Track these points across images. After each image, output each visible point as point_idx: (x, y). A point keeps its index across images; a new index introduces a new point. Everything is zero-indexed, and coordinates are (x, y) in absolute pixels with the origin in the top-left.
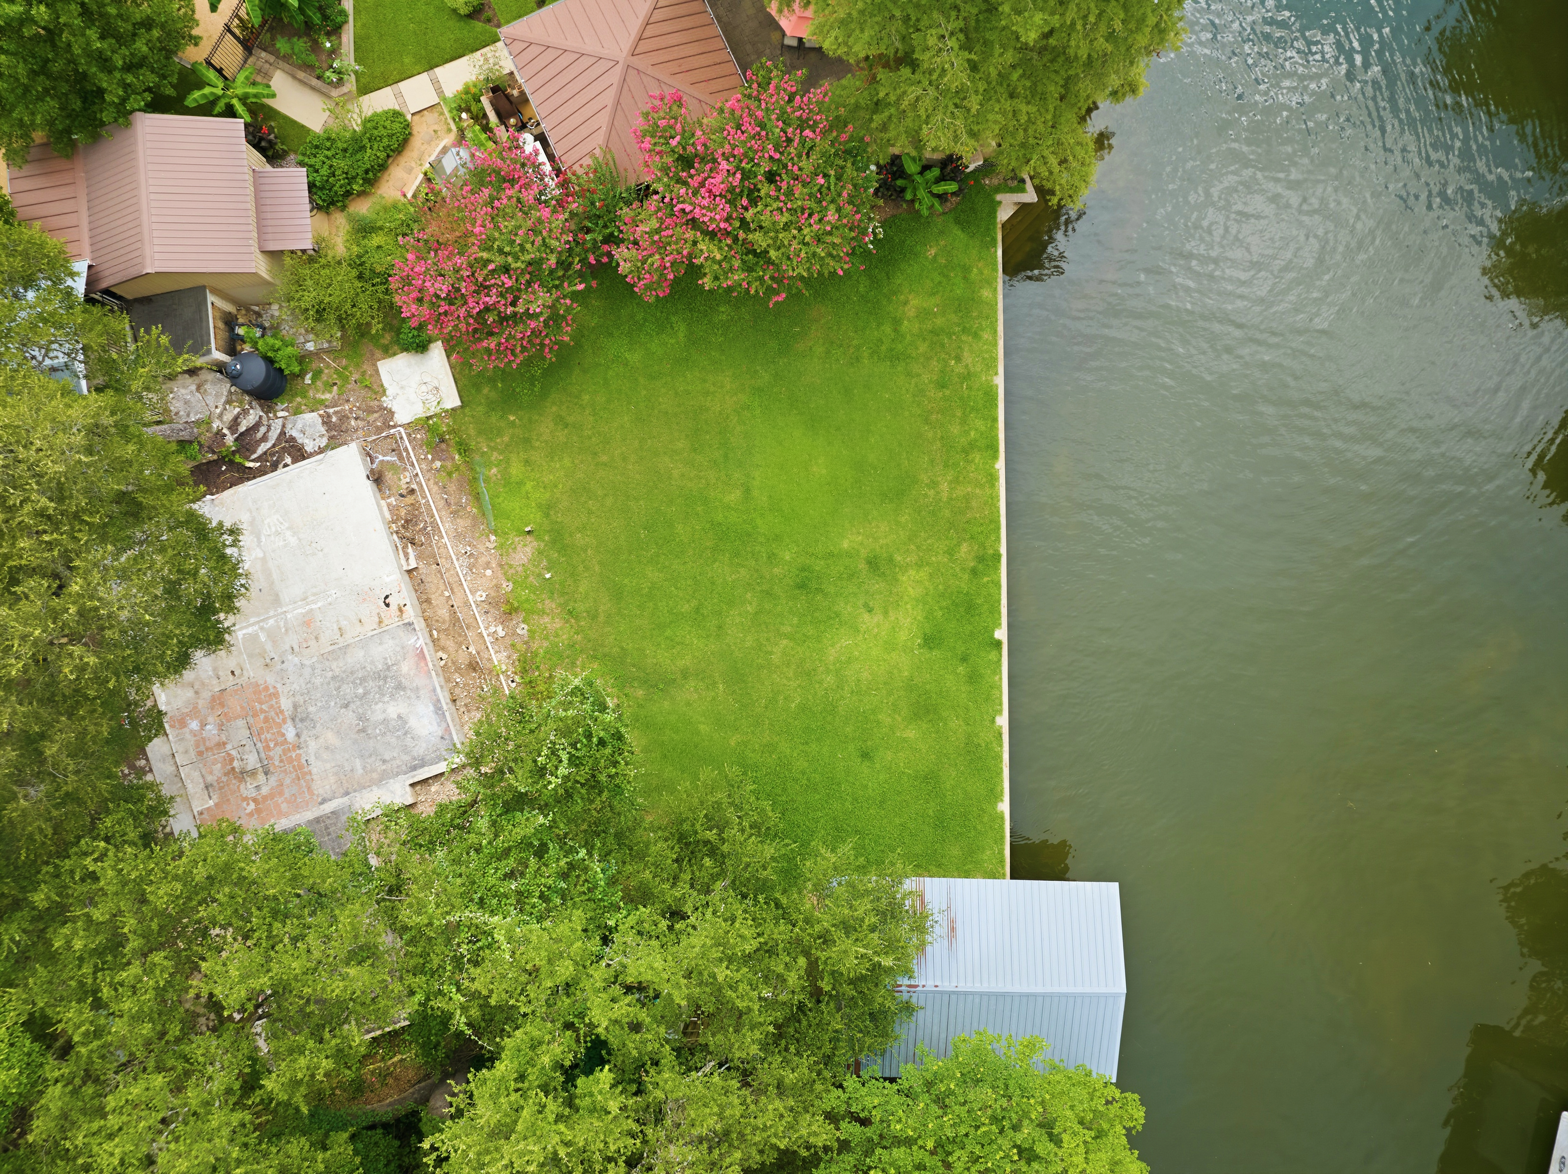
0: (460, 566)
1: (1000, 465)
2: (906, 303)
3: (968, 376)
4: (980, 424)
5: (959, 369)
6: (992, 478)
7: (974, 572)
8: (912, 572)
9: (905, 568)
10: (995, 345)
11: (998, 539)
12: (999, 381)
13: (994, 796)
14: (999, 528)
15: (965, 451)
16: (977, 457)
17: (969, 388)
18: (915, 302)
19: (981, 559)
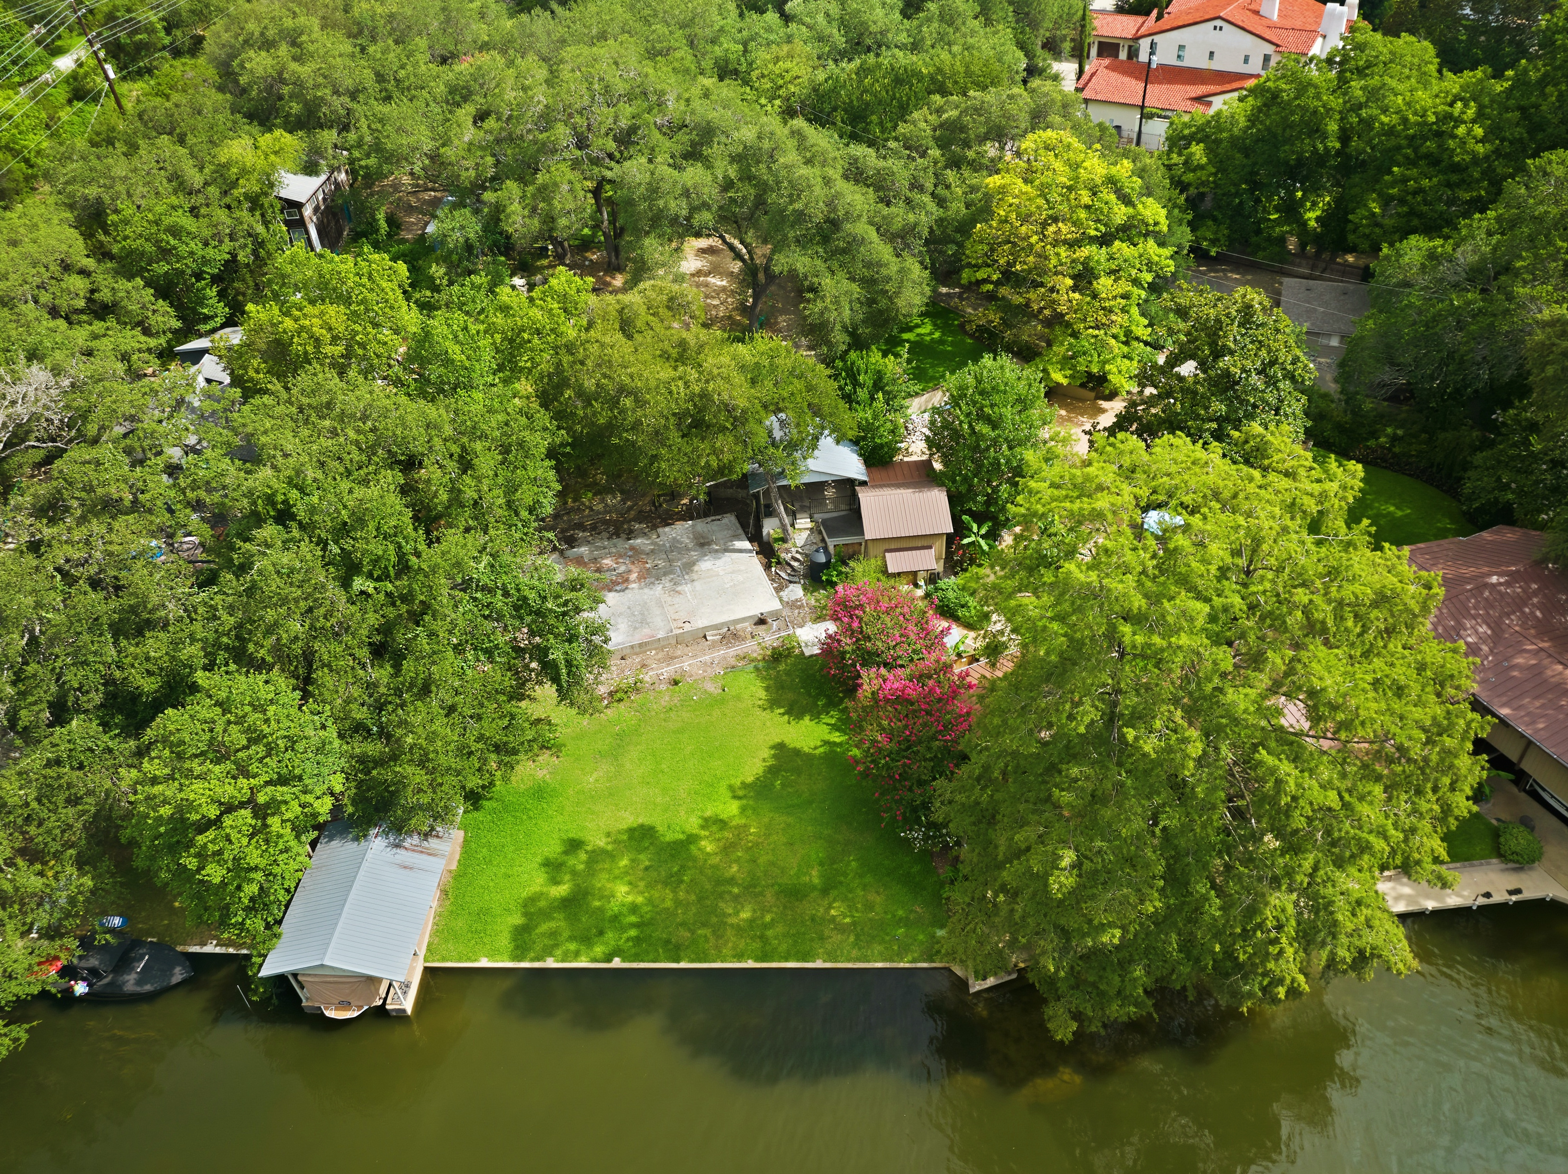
0: (707, 658)
1: (751, 964)
2: (878, 893)
3: (822, 938)
4: (784, 947)
5: (827, 933)
6: (740, 957)
7: (668, 942)
8: (671, 896)
9: (674, 891)
10: (849, 961)
11: (692, 961)
12: (819, 964)
13: (491, 956)
14: (700, 961)
15: (762, 937)
16: (757, 945)
17: (812, 940)
18: (878, 899)
19: (678, 947)
